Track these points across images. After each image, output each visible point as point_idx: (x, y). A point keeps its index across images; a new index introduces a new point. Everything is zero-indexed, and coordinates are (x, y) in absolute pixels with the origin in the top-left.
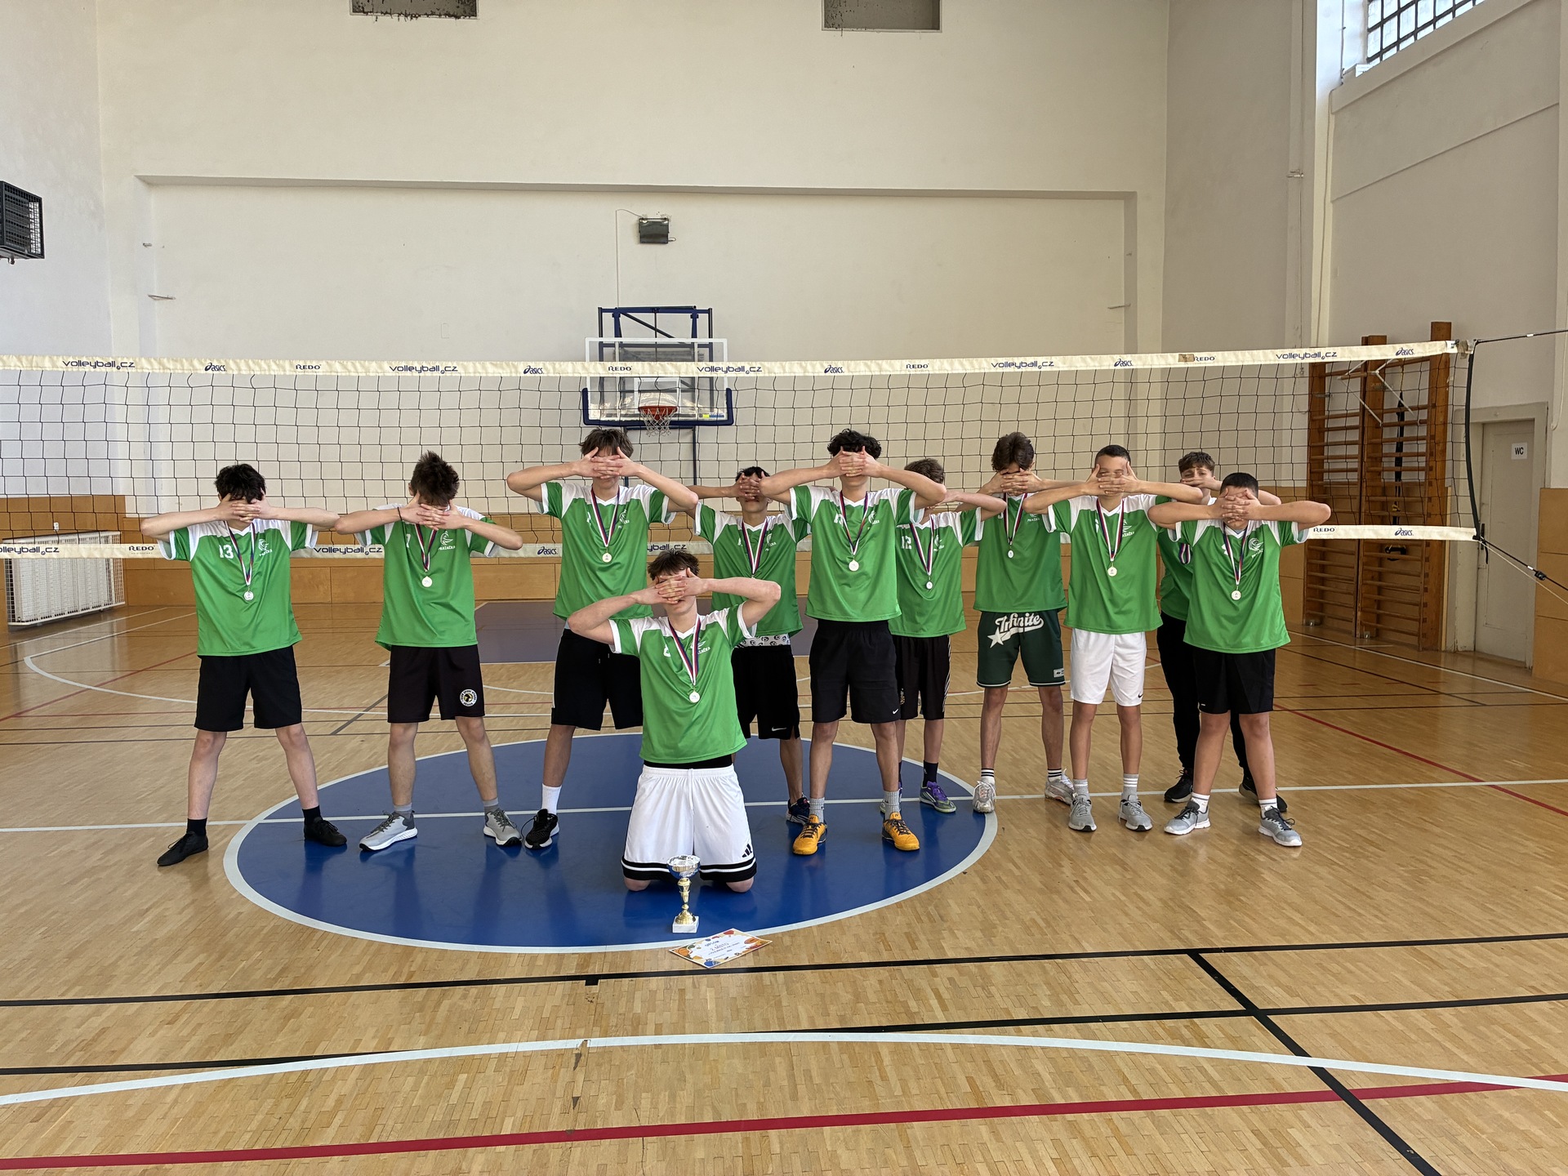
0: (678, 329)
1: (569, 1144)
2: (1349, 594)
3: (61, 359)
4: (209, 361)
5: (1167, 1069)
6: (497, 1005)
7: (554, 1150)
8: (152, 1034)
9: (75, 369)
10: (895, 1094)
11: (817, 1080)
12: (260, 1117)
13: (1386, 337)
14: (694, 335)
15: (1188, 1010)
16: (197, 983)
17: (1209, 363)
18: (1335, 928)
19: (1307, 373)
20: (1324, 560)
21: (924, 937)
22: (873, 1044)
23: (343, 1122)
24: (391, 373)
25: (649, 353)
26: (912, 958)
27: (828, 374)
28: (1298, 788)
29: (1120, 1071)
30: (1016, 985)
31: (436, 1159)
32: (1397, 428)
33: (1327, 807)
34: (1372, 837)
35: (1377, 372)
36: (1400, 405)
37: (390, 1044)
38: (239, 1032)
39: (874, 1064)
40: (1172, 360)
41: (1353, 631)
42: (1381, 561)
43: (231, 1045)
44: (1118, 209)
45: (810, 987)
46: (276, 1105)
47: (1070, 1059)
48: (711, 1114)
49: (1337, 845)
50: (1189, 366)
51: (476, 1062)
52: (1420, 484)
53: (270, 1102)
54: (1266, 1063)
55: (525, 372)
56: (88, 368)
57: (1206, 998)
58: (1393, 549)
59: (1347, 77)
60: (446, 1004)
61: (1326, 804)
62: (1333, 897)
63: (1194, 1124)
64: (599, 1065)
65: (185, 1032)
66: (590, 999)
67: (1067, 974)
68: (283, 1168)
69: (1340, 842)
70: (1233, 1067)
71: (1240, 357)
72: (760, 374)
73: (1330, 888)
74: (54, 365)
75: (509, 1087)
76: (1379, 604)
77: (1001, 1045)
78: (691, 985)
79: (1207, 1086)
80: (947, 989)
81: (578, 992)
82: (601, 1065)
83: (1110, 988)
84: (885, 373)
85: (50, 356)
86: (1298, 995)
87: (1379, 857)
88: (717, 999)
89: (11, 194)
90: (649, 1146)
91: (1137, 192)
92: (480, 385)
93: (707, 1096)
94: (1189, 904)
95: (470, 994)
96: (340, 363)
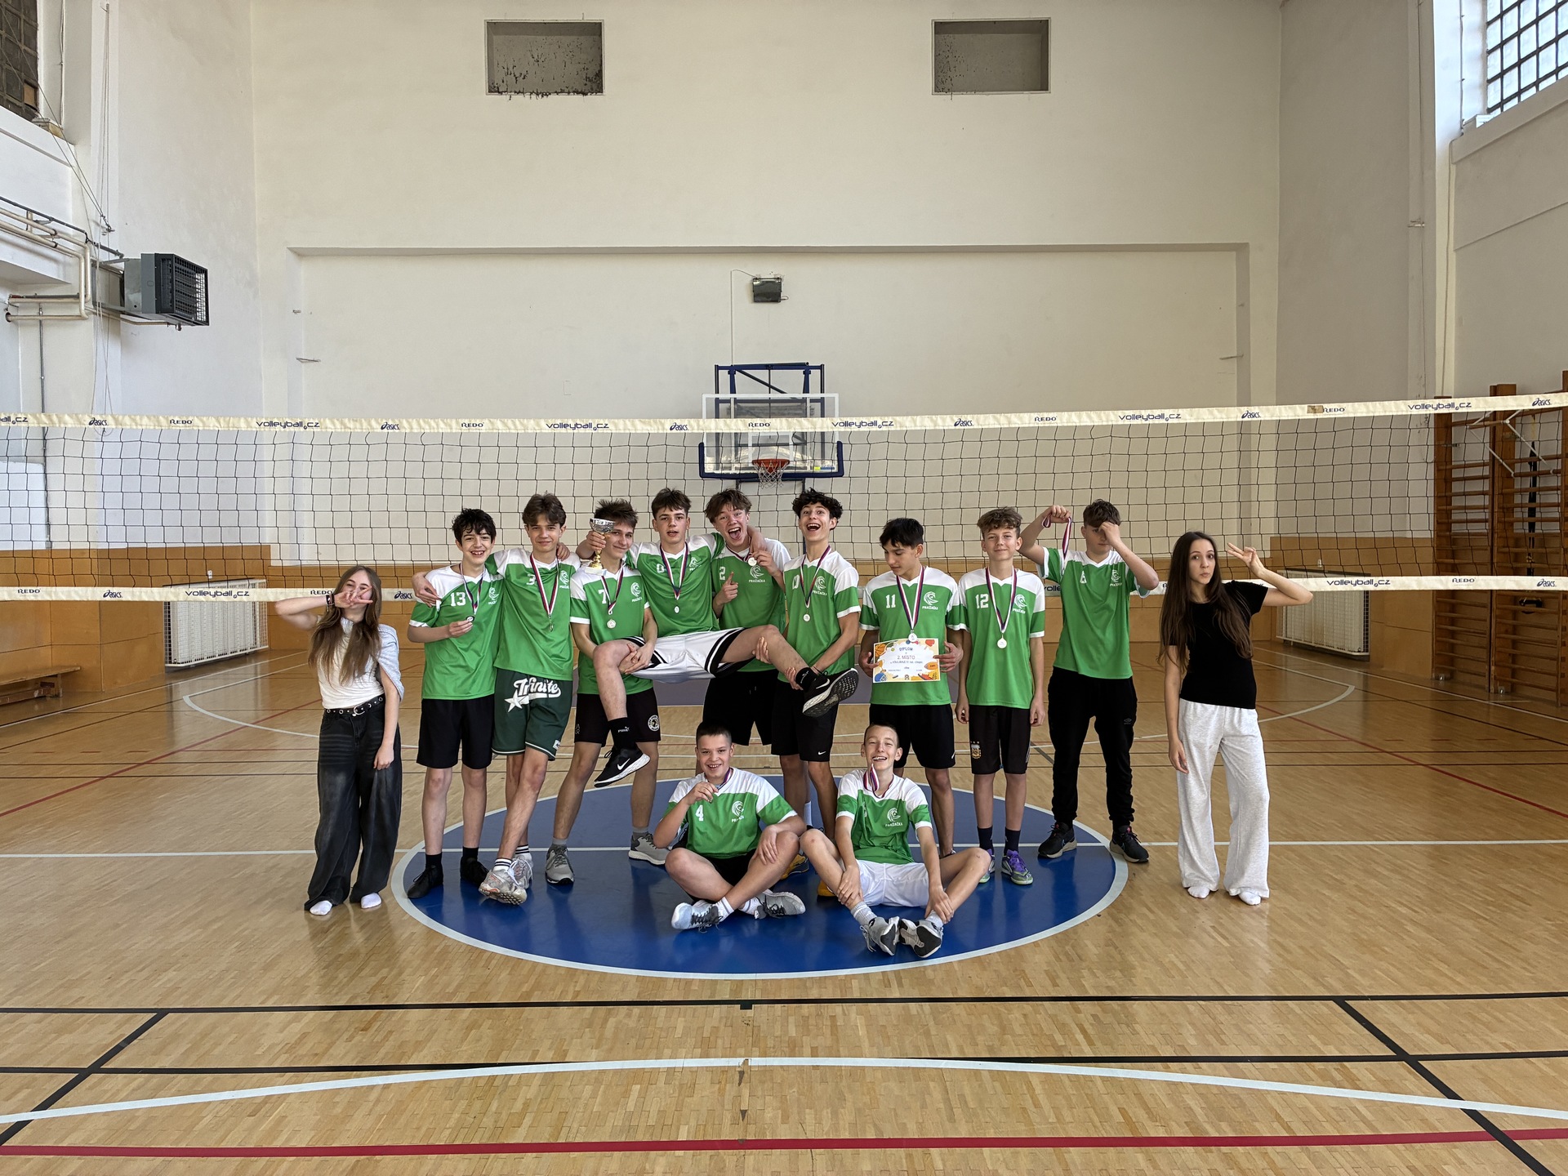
0: (790, 385)
1: (742, 1152)
2: (1484, 648)
3: (255, 420)
4: (384, 421)
5: (1319, 1108)
6: (660, 1024)
7: (729, 1156)
8: (349, 1040)
9: (267, 429)
10: (1050, 1121)
11: (972, 1105)
12: (456, 1116)
13: (1515, 385)
14: (806, 390)
15: (1337, 1054)
16: (384, 995)
17: (1339, 415)
18: (1485, 979)
19: (1432, 424)
20: (1453, 612)
21: (1064, 975)
22: (1024, 1074)
23: (532, 1123)
24: (547, 430)
25: (763, 409)
26: (1054, 994)
27: (957, 427)
28: (1437, 843)
29: (1272, 1110)
30: (1161, 1024)
31: (621, 1159)
32: (1529, 478)
33: (1469, 862)
34: (1518, 892)
35: (1507, 421)
36: (1532, 454)
37: (566, 1056)
38: (428, 1039)
39: (1026, 1092)
40: (1300, 412)
41: (1487, 686)
42: (1515, 614)
43: (422, 1051)
44: (1230, 260)
45: (956, 1018)
46: (470, 1105)
47: (1221, 1096)
48: (873, 1131)
49: (1481, 899)
50: (1319, 417)
51: (647, 1075)
52: (1554, 535)
53: (464, 1102)
54: (1420, 1105)
55: (671, 429)
56: (278, 430)
57: (1355, 1043)
58: (1528, 602)
59: (1467, 128)
60: (612, 1022)
61: (1469, 858)
62: (1480, 949)
63: (1349, 1159)
64: (762, 1082)
65: (379, 1038)
66: (746, 1022)
67: (1211, 1015)
68: (483, 1161)
69: (1483, 895)
70: (1386, 1108)
71: (1371, 408)
72: (892, 428)
73: (1477, 940)
74: (249, 425)
75: (681, 1098)
76: (1514, 658)
77: (1151, 1080)
78: (841, 1012)
79: (1361, 1124)
80: (1091, 1024)
81: (735, 1015)
82: (764, 1082)
83: (1256, 1030)
84: (1013, 426)
85: (245, 418)
86: (1448, 1043)
87: (1526, 911)
88: (867, 1026)
89: (180, 266)
90: (817, 1157)
91: (1250, 244)
92: (629, 441)
93: (869, 1115)
94: (1331, 953)
95: (634, 1013)
96: (501, 421)
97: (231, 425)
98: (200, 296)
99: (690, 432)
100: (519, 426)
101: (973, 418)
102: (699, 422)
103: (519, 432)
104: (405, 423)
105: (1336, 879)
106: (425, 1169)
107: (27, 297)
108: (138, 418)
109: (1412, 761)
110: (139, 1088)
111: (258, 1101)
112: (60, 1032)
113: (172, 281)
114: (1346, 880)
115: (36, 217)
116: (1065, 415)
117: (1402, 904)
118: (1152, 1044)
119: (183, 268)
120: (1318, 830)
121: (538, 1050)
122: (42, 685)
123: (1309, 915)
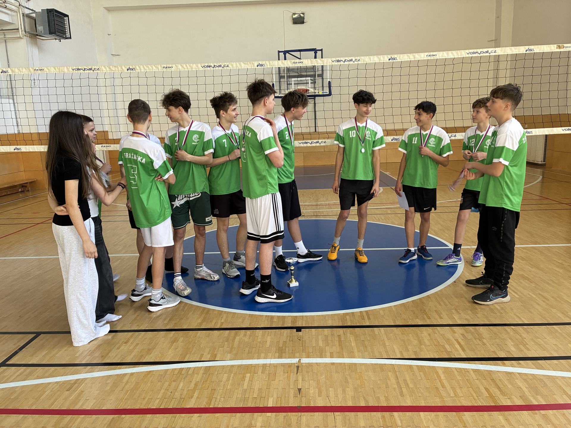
1: (300, 414)
3: (71, 68)
6: (259, 340)
7: (293, 416)
8: (118, 348)
9: (77, 72)
10: (451, 396)
11: (411, 386)
12: (163, 391)
16: (137, 324)
21: (444, 313)
22: (433, 368)
23: (198, 396)
24: (201, 69)
25: (298, 69)
27: (390, 61)
29: (561, 387)
30: (496, 339)
31: (240, 418)
38: (154, 348)
39: (437, 378)
40: (553, 48)
43: (150, 354)
45: (397, 336)
46: (170, 385)
48: (364, 402)
50: (561, 51)
51: (253, 368)
53: (167, 383)
55: (257, 66)
56: (81, 72)
60: (237, 338)
64: (308, 372)
65: (131, 348)
66: (299, 339)
68: (173, 418)
74: (68, 70)
75: (269, 381)
77: (497, 371)
78: (343, 333)
80: (462, 339)
81: (294, 335)
83: (542, 342)
84: (416, 59)
85: (66, 67)
88: (355, 340)
90: (337, 418)
92: (238, 73)
93: (360, 392)
95: (247, 334)
96: (181, 65)
97: (61, 70)
98: (67, 27)
99: (266, 67)
100: (189, 67)
101: (397, 56)
102: (270, 62)
103: (189, 70)
104: (137, 67)
105: (559, 263)
106: (145, 424)
108: (21, 69)
110: (21, 374)
111: (72, 382)
113: (54, 20)
114: (564, 263)
116: (441, 53)
118: (493, 350)
119: (58, 14)
121: (203, 354)
122: (23, 186)
123: (552, 280)
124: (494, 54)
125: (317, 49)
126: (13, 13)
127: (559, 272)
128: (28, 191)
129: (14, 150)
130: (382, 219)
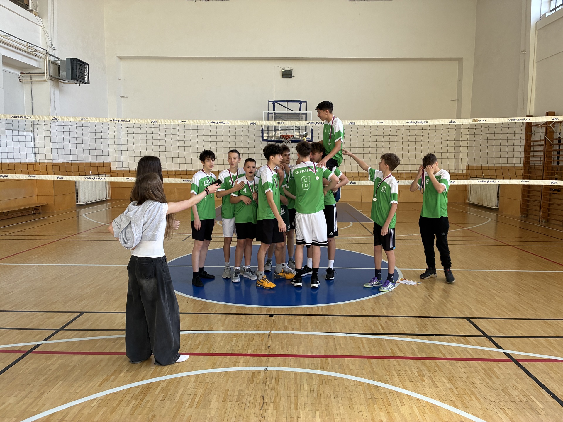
0: (295, 108)
1: (268, 357)
2: (538, 206)
3: (108, 119)
4: (152, 120)
5: (455, 350)
6: (243, 320)
7: (264, 358)
9: (113, 122)
10: (367, 351)
11: (342, 346)
13: (555, 112)
14: (300, 110)
15: (464, 334)
17: (484, 122)
19: (525, 125)
20: (529, 193)
21: (377, 309)
22: (360, 338)
23: (201, 348)
24: (208, 124)
25: (285, 117)
26: (373, 315)
27: (350, 125)
29: (440, 350)
30: (407, 324)
31: (230, 358)
32: (558, 146)
33: (521, 277)
34: (536, 287)
35: (551, 125)
36: (559, 137)
37: (212, 329)
39: (361, 343)
40: (470, 121)
41: (539, 219)
42: (550, 194)
44: (456, 64)
45: (340, 321)
47: (424, 345)
48: (310, 353)
50: (476, 123)
51: (238, 335)
54: (489, 350)
55: (250, 124)
56: (116, 122)
57: (471, 331)
58: (555, 190)
59: (543, 17)
60: (227, 320)
62: (518, 304)
63: (463, 365)
66: (271, 320)
67: (424, 322)
69: (523, 288)
70: (478, 351)
71: (495, 120)
73: (518, 302)
74: (106, 121)
75: (249, 342)
76: (549, 210)
77: (401, 340)
78: (302, 318)
79: (468, 355)
80: (384, 324)
81: (268, 318)
82: (276, 338)
83: (438, 327)
84: (369, 125)
85: (105, 118)
86: (502, 332)
87: (537, 293)
88: (310, 322)
89: (79, 63)
90: (292, 360)
91: (464, 58)
92: (235, 128)
93: (309, 348)
94: (467, 304)
95: (235, 317)
96: (192, 120)
97: (100, 120)
98: (86, 73)
99: (257, 125)
100: (198, 122)
101: (355, 122)
102: (260, 122)
103: (198, 124)
104: (159, 121)
105: (473, 282)
107: (26, 73)
108: (69, 117)
109: (507, 244)
110: (76, 335)
111: (115, 339)
112: (49, 318)
113: (76, 68)
114: (477, 282)
115: (29, 45)
116: (387, 121)
117: (495, 290)
118: (403, 330)
119: (80, 63)
120: (470, 266)
121: (204, 327)
122: (35, 209)
123: (462, 292)
124: (426, 124)
125: (302, 101)
126: (41, 60)
127: (470, 287)
128: (40, 213)
129: (57, 178)
130: (347, 247)
